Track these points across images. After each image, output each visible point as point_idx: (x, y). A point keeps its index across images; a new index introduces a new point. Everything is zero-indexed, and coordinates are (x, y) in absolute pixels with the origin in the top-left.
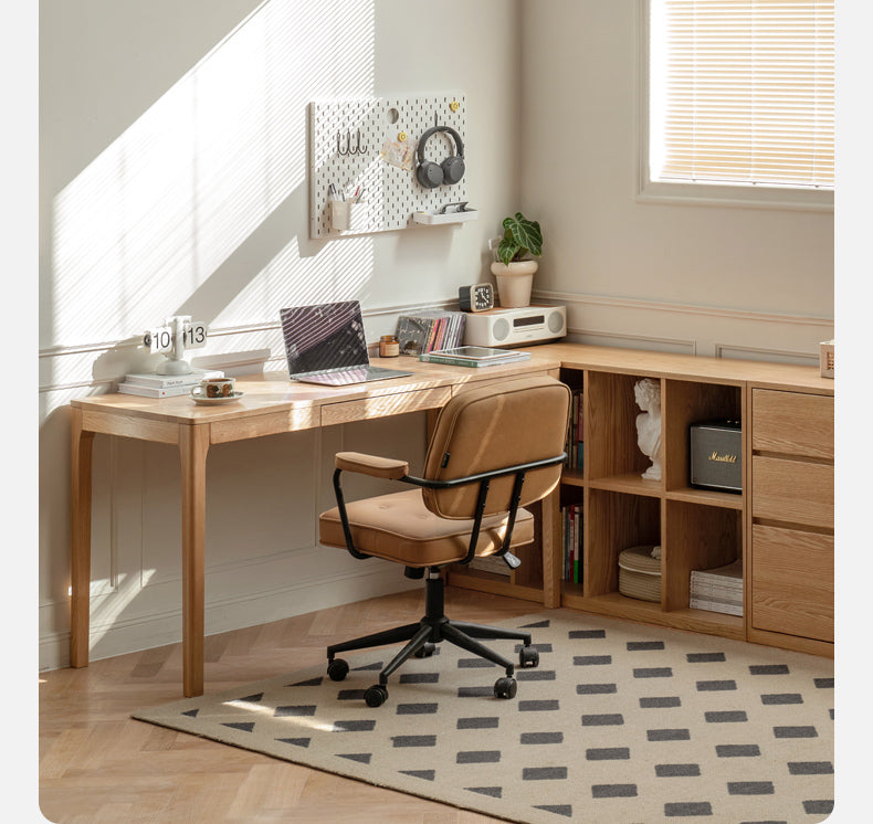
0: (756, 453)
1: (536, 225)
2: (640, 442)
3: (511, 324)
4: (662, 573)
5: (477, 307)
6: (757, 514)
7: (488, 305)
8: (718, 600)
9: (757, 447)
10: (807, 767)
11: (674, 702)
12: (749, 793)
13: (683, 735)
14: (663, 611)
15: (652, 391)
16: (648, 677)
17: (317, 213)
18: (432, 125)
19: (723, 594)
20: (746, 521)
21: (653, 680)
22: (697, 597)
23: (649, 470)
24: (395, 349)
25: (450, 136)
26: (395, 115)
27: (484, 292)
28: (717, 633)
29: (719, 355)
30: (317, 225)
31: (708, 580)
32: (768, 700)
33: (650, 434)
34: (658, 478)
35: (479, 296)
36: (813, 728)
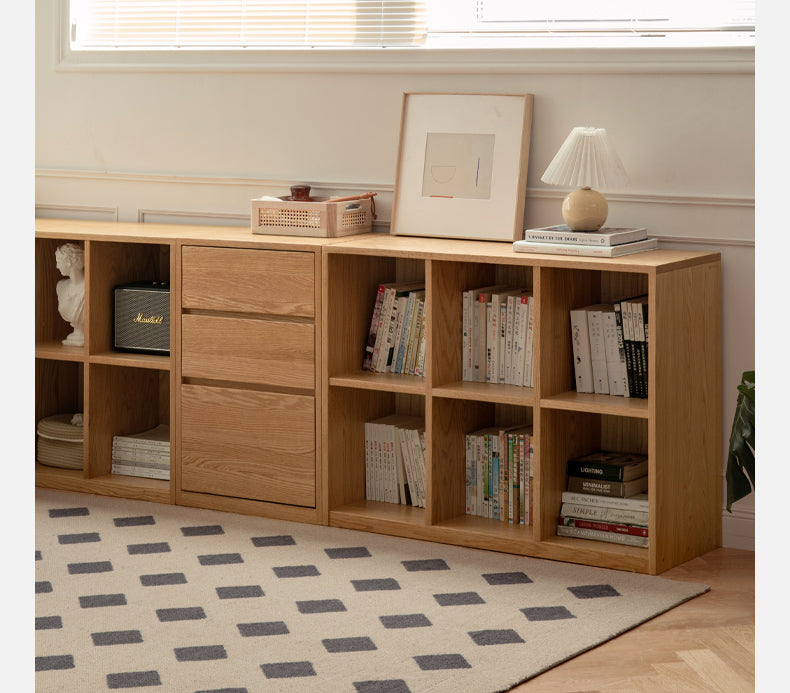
0: (185, 311)
2: (61, 308)
4: (84, 440)
6: (186, 373)
8: (143, 465)
9: (188, 305)
10: (258, 628)
11: (106, 567)
12: (200, 659)
13: (118, 600)
14: (85, 478)
15: (74, 255)
16: (74, 542)
19: (147, 458)
20: (175, 382)
21: (80, 546)
22: (119, 462)
23: (70, 337)
28: (142, 497)
29: (142, 219)
31: (131, 445)
32: (206, 560)
33: (71, 300)
34: (79, 344)
36: (258, 588)
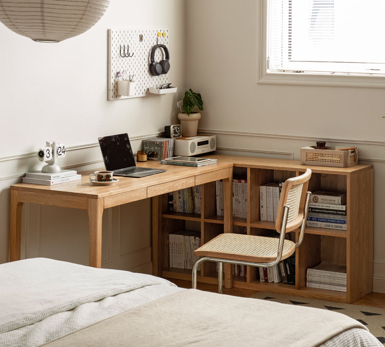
1: (199, 95)
3: (197, 144)
5: (174, 136)
7: (179, 136)
17: (112, 87)
18: (155, 44)
19: (327, 280)
22: (311, 282)
24: (145, 157)
25: (163, 49)
26: (141, 38)
27: (177, 129)
30: (111, 94)
31: (317, 273)
35: (175, 131)
